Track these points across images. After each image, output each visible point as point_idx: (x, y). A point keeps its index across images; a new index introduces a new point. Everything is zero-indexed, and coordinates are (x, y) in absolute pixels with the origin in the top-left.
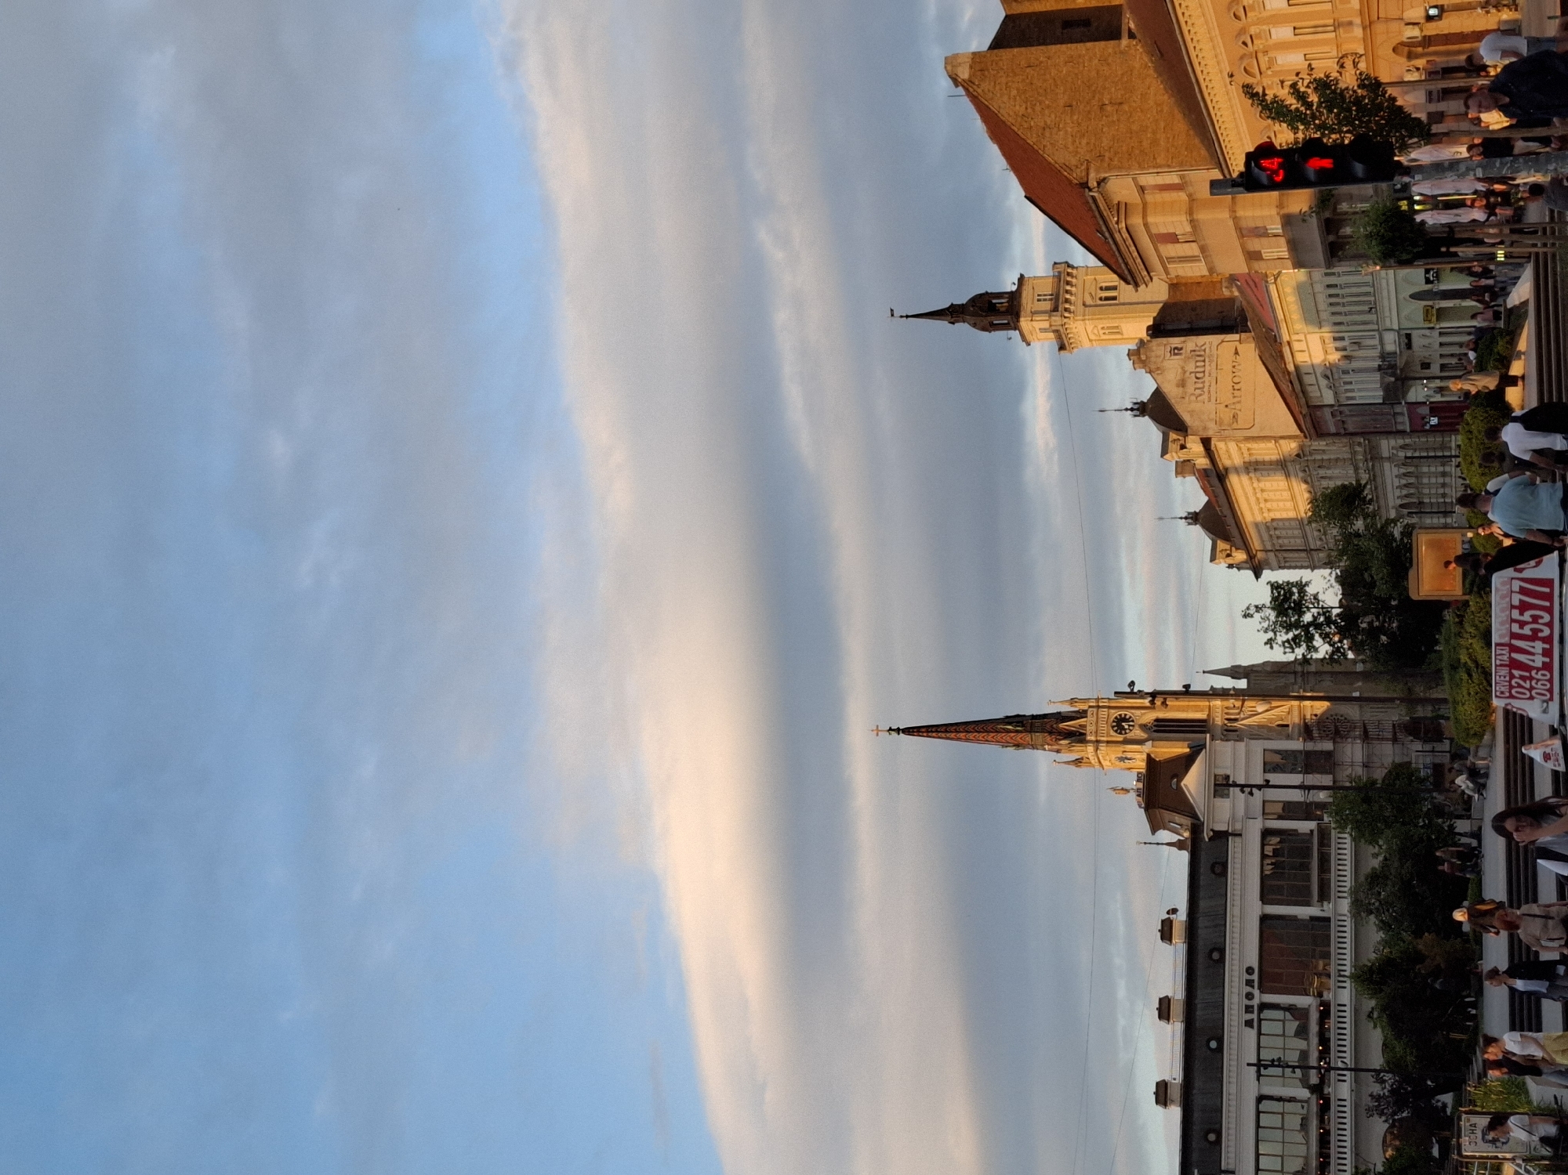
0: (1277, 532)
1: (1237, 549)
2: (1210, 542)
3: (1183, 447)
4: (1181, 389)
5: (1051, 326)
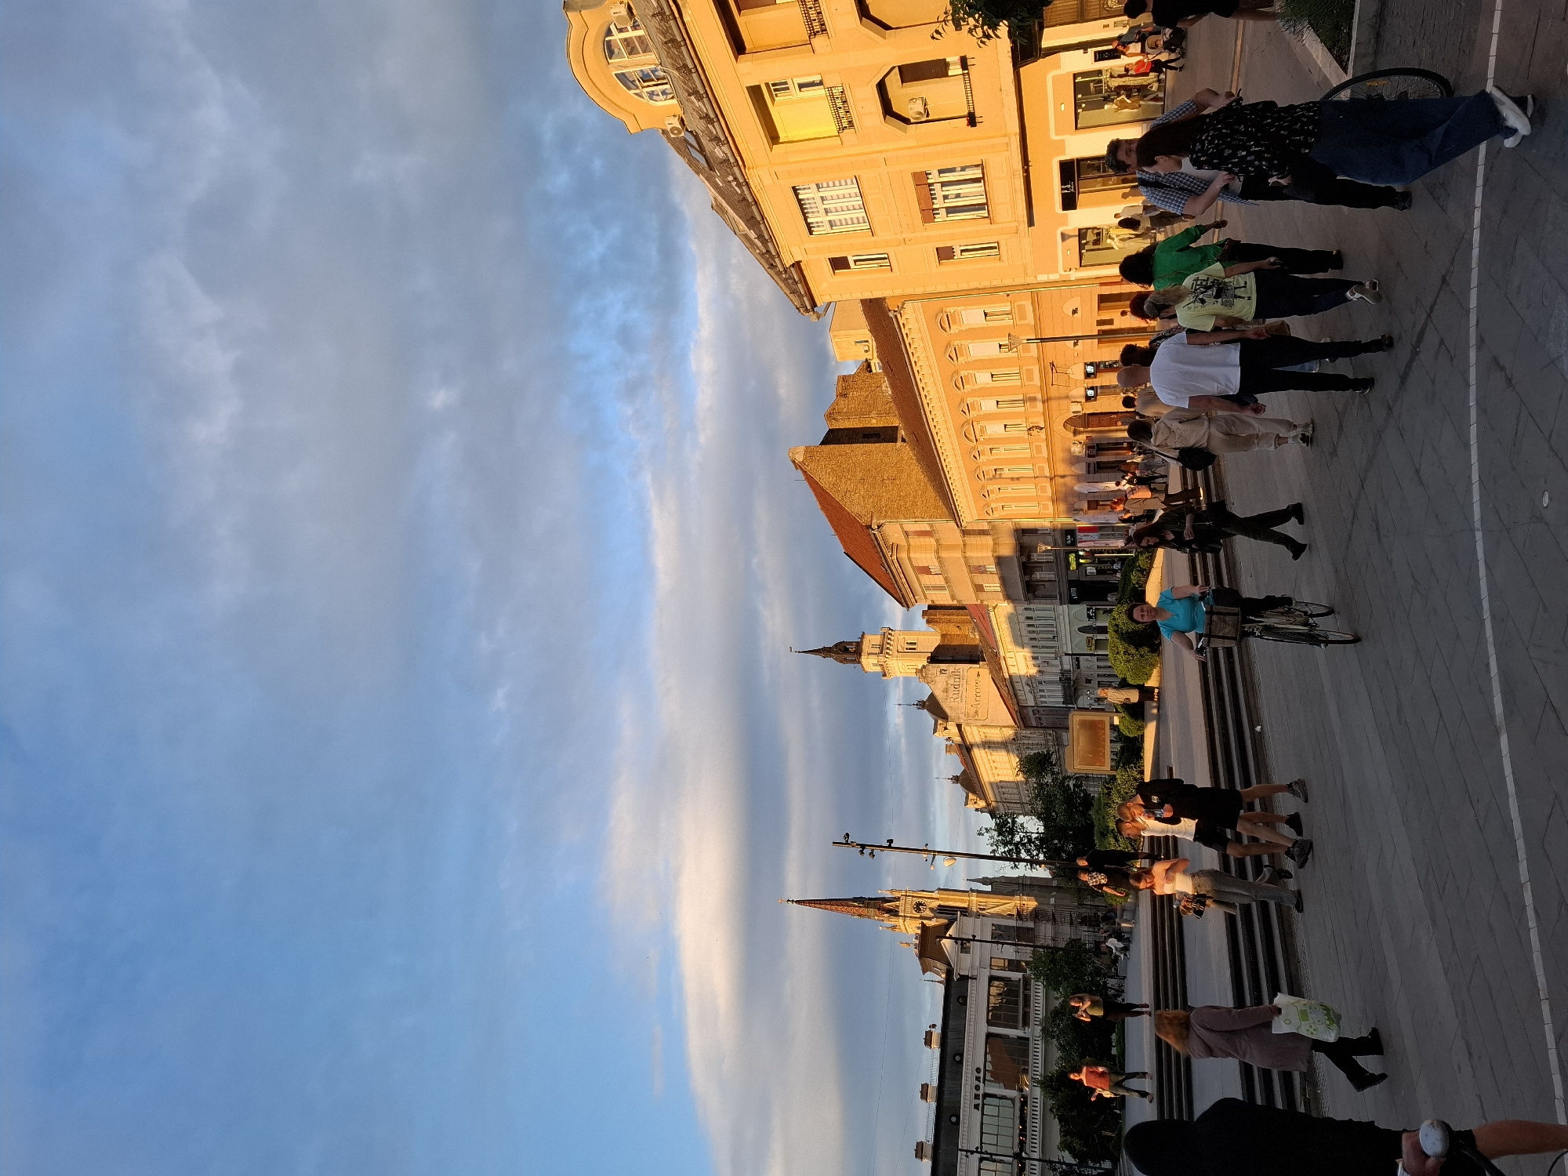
0: (1003, 790)
1: (980, 799)
2: (965, 794)
3: (946, 728)
4: (945, 694)
5: (878, 661)
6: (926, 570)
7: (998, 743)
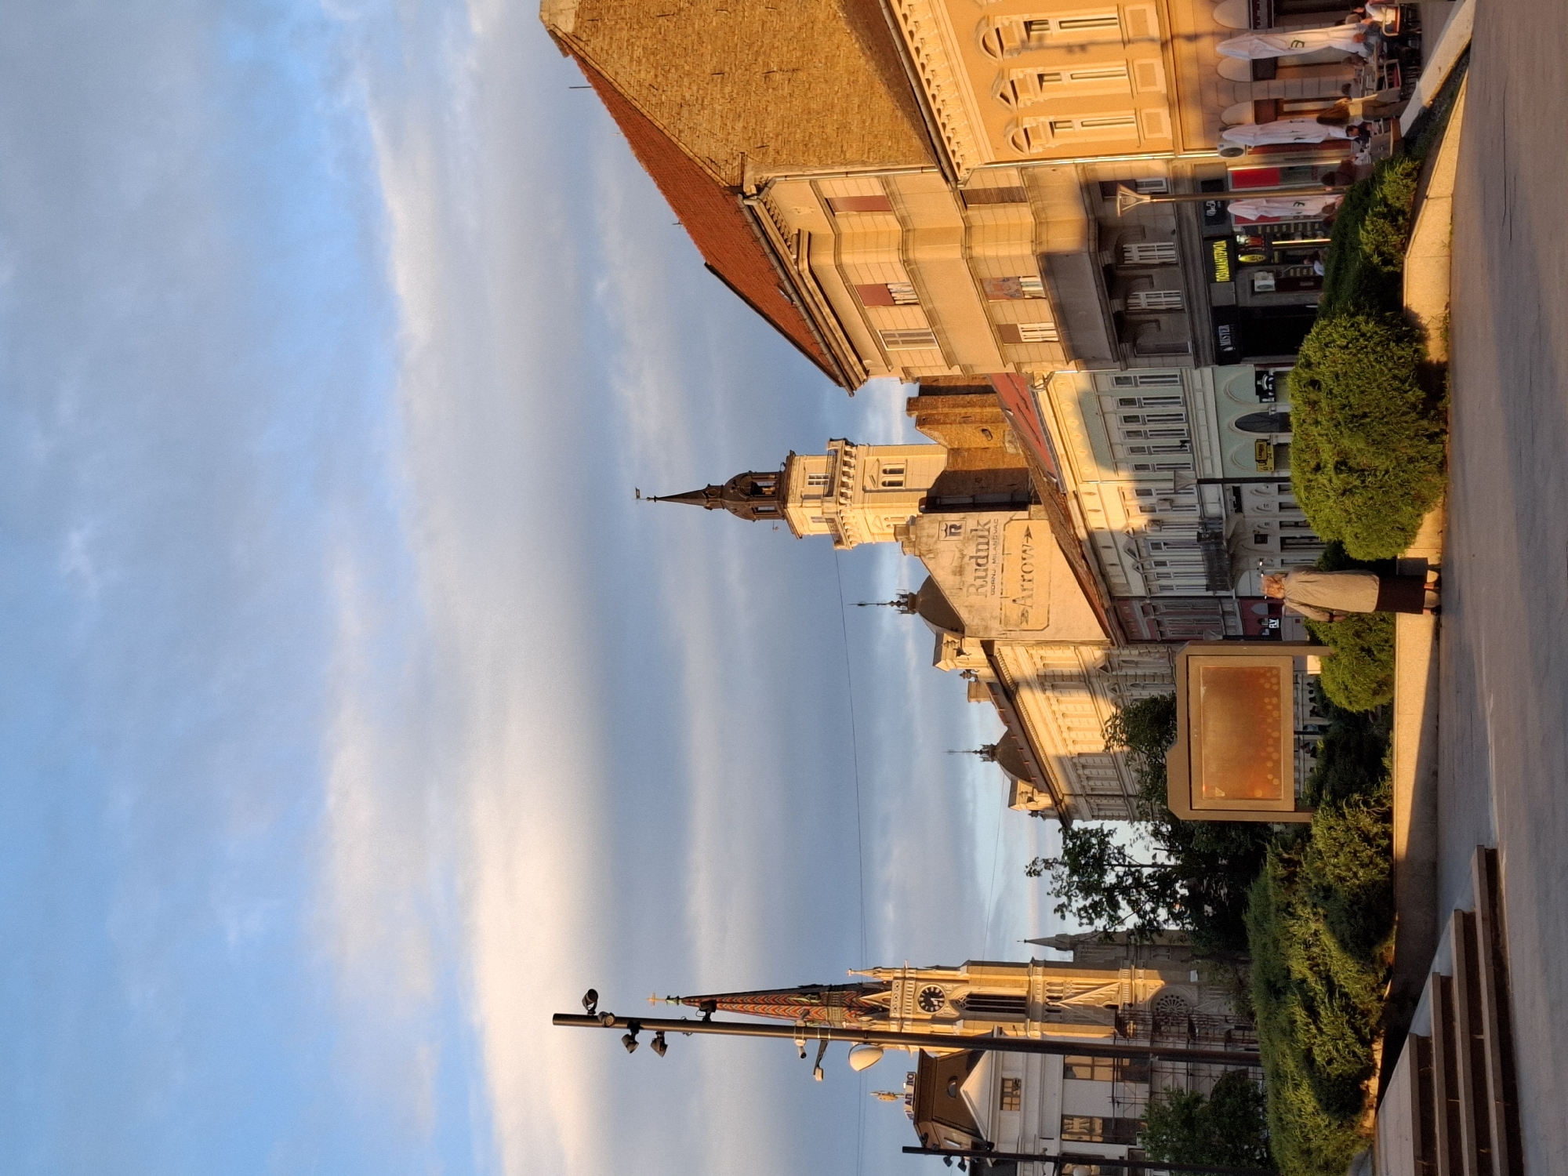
0: (1087, 772)
1: (1040, 792)
2: (1010, 782)
3: (960, 652)
4: (958, 577)
5: (823, 513)
6: (882, 295)
7: (1071, 677)
